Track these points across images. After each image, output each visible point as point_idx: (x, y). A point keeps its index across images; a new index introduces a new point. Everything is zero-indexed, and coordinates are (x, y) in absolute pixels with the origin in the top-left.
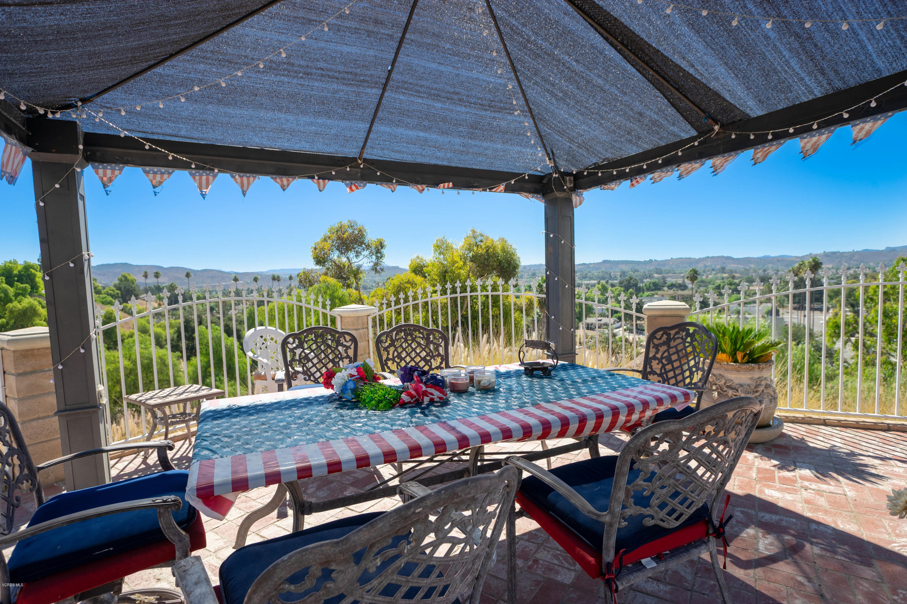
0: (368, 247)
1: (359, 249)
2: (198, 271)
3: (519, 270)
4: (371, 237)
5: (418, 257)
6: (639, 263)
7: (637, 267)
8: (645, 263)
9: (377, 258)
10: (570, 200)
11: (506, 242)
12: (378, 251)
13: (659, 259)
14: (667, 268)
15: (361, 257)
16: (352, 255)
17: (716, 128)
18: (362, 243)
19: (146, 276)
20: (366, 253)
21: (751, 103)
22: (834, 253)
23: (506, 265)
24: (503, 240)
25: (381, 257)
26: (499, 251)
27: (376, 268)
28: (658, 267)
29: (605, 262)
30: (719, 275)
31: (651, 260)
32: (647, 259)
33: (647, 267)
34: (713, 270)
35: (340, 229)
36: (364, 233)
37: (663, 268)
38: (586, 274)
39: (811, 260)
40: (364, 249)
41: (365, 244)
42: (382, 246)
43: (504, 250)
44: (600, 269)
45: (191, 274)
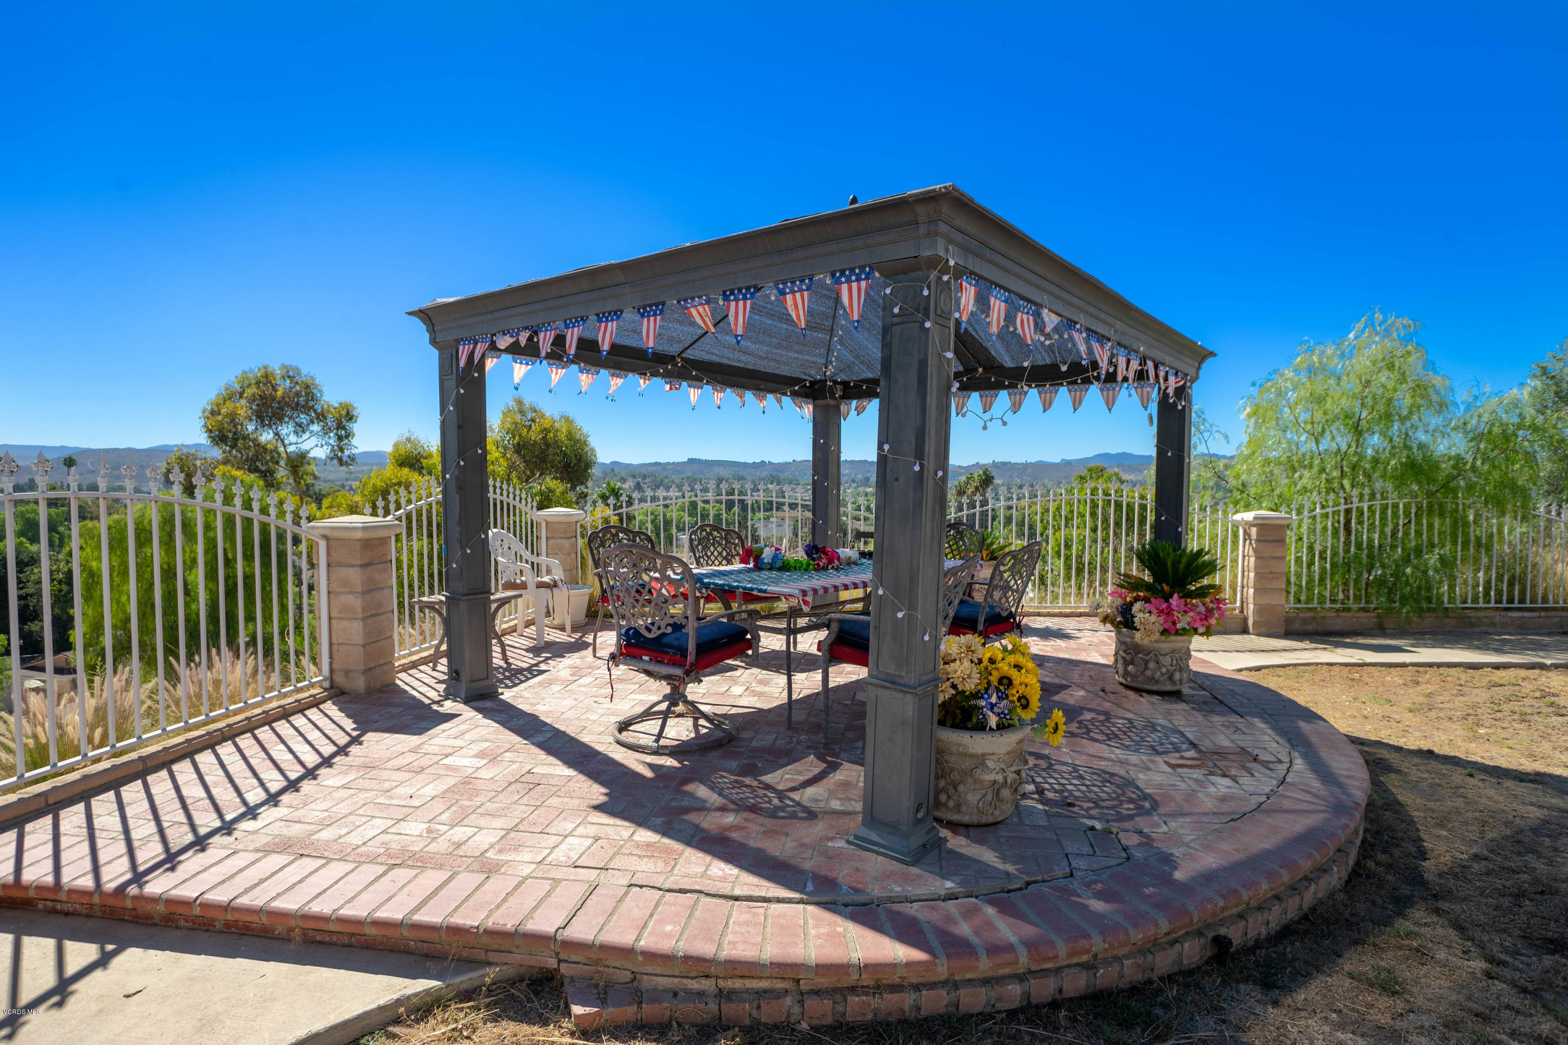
0: (321, 417)
1: (304, 419)
3: (595, 471)
4: (329, 399)
6: (745, 465)
7: (743, 473)
8: (755, 465)
9: (340, 438)
10: (838, 408)
11: (572, 422)
12: (340, 426)
13: (776, 460)
14: (786, 475)
15: (306, 435)
16: (286, 430)
17: (980, 370)
18: (310, 408)
20: (315, 427)
21: (1007, 358)
22: (1004, 464)
23: (574, 461)
24: (567, 419)
25: (347, 437)
26: (562, 437)
27: (339, 458)
28: (774, 473)
29: (691, 461)
30: (861, 489)
33: (758, 473)
34: (854, 481)
35: (267, 379)
36: (315, 391)
37: (782, 476)
38: (662, 481)
39: (981, 472)
40: (312, 421)
41: (315, 411)
42: (350, 417)
43: (570, 436)
44: (684, 472)
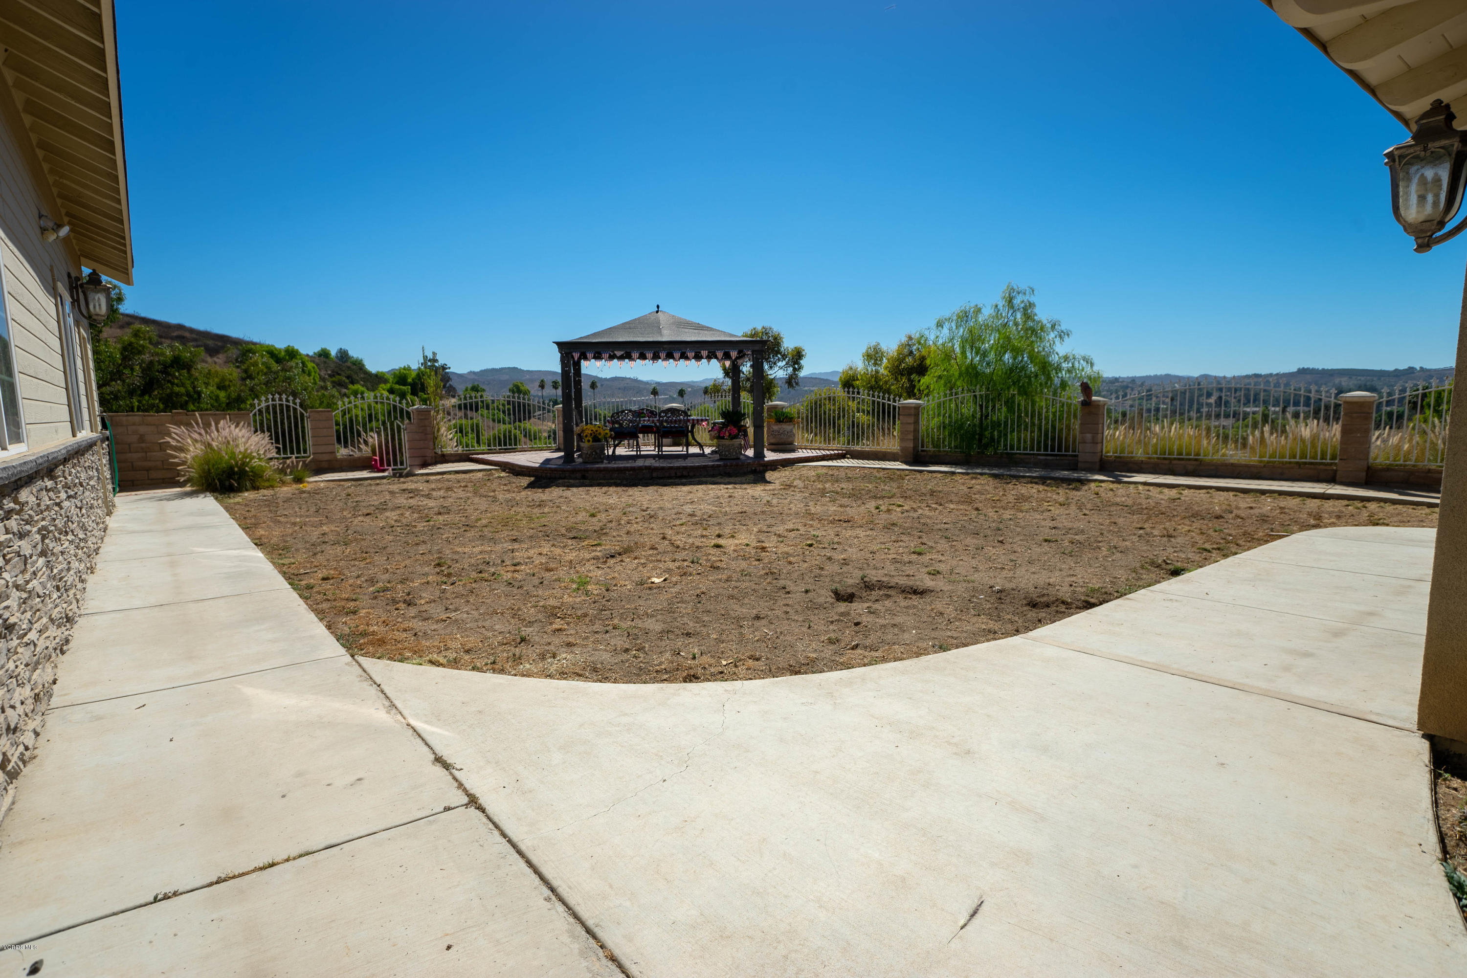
0: (784, 357)
1: (775, 359)
2: (606, 379)
4: (788, 344)
5: (851, 368)
9: (795, 370)
12: (795, 361)
15: (776, 369)
18: (778, 352)
19: (542, 386)
20: (782, 363)
25: (798, 368)
27: (792, 381)
31: (1411, 370)
32: (1403, 366)
36: (781, 340)
40: (779, 360)
41: (780, 353)
42: (801, 355)
45: (598, 385)
